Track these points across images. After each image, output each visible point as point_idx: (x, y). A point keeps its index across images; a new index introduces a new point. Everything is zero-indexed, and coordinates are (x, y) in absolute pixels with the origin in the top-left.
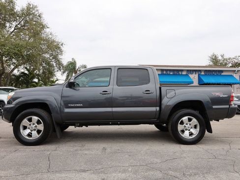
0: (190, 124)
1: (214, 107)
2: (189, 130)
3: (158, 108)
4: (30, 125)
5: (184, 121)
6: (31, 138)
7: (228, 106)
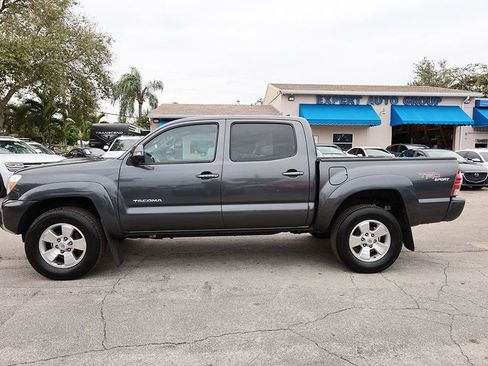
0: (373, 235)
1: (421, 201)
2: (371, 246)
3: (312, 205)
4: (59, 240)
5: (362, 230)
6: (63, 266)
7: (448, 199)
